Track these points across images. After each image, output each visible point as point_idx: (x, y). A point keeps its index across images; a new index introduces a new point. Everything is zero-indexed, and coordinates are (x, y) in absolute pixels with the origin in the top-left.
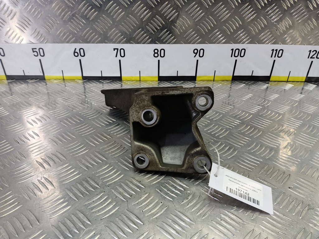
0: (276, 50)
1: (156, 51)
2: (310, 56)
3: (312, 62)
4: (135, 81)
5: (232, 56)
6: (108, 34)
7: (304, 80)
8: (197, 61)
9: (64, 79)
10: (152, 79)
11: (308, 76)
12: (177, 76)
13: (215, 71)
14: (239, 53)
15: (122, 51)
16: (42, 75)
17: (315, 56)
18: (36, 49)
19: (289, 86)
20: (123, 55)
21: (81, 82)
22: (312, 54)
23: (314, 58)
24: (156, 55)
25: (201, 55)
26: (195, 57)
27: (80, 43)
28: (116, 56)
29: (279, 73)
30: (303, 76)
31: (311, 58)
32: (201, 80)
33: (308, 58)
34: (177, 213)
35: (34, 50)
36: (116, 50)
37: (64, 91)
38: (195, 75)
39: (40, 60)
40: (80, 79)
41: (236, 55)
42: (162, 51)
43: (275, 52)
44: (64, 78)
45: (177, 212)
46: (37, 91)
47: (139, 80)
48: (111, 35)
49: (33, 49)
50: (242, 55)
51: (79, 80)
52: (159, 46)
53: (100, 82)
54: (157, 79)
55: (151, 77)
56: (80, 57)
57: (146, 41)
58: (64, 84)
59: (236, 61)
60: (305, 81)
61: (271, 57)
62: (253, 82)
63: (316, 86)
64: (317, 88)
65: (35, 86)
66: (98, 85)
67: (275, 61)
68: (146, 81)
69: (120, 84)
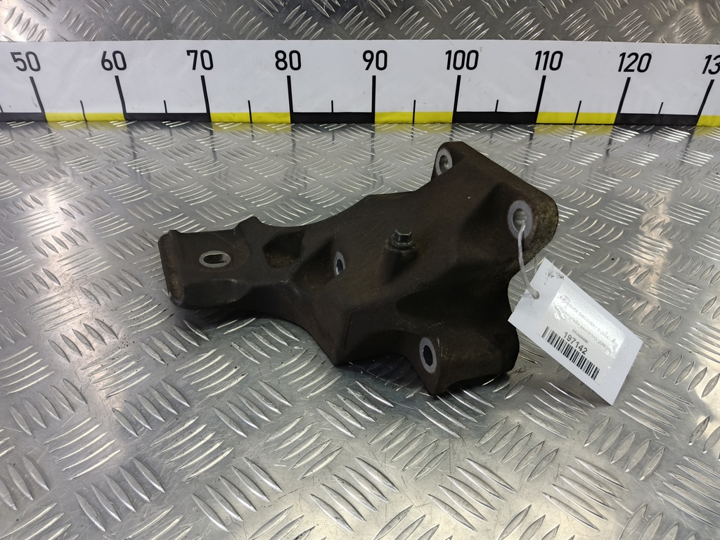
0: (547, 53)
1: (281, 56)
2: (624, 67)
3: (629, 79)
4: (239, 122)
5: (448, 68)
6: (172, 19)
7: (613, 122)
8: (374, 78)
9: (86, 121)
10: (278, 120)
11: (621, 112)
12: (331, 111)
13: (415, 101)
14: (463, 62)
15: (206, 56)
16: (40, 111)
17: (635, 66)
18: (20, 53)
19: (580, 133)
20: (208, 64)
21: (122, 125)
22: (627, 61)
23: (633, 71)
24: (281, 65)
25: (381, 65)
26: (367, 69)
27: (112, 39)
28: (194, 68)
29: (556, 106)
30: (611, 112)
31: (626, 70)
32: (386, 123)
33: (620, 70)
34: (261, 386)
35: (17, 57)
36: (192, 55)
37: (82, 147)
38: (371, 111)
39: (32, 79)
40: (120, 119)
41: (459, 64)
42: (295, 56)
43: (543, 57)
44: (87, 119)
45: (262, 384)
46: (26, 146)
47: (249, 120)
48: (179, 19)
49: (13, 54)
50: (472, 65)
51: (119, 121)
52: (287, 45)
53: (163, 127)
54: (288, 119)
55: (276, 114)
56: (115, 71)
57: (257, 33)
58: (87, 132)
59: (459, 77)
60: (616, 124)
61: (537, 68)
62: (498, 126)
63: (637, 133)
64: (638, 139)
65: (23, 135)
66: (156, 132)
67: (544, 78)
68: (264, 124)
69: (206, 129)
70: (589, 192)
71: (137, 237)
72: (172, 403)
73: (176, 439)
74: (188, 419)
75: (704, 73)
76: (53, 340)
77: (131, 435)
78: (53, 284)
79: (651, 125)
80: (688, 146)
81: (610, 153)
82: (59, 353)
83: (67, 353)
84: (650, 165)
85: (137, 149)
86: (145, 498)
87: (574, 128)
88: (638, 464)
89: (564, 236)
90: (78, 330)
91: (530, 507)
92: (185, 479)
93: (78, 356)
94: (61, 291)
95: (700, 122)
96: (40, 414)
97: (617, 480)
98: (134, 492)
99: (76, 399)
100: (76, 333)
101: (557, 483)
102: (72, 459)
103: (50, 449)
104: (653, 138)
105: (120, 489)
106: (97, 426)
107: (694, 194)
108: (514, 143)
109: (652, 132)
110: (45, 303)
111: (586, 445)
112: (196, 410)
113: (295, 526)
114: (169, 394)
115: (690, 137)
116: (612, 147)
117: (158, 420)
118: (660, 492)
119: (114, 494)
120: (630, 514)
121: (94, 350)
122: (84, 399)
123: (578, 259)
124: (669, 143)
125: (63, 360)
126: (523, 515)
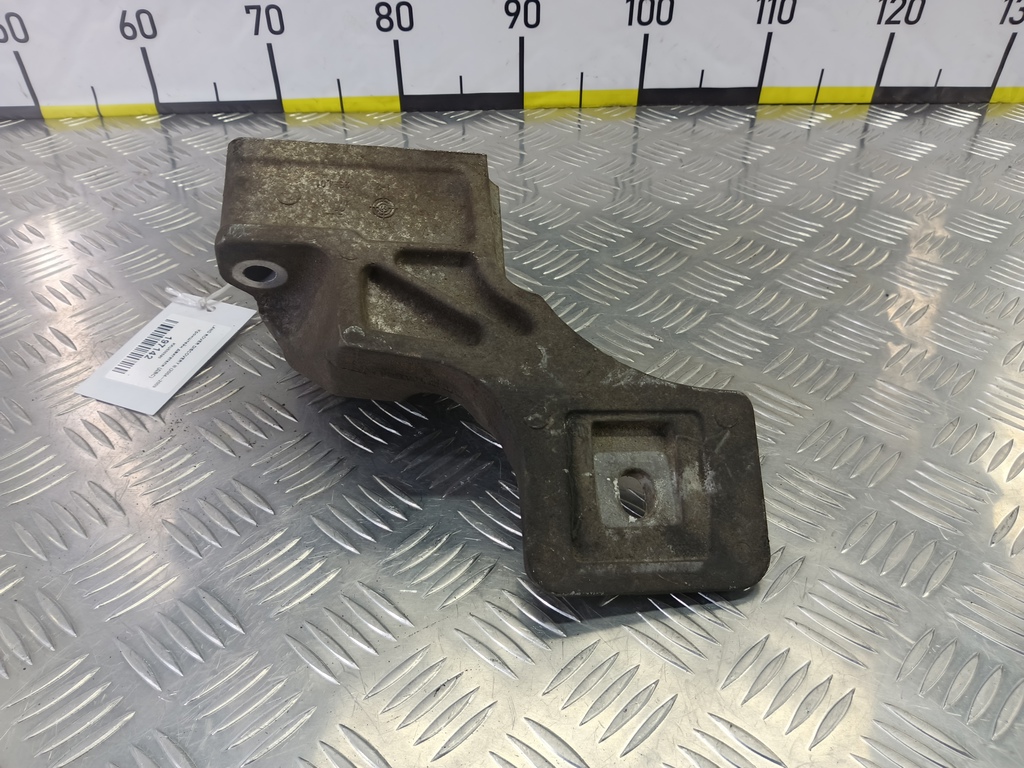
1: (384, 10)
2: (886, 17)
3: (892, 36)
4: (326, 112)
5: (630, 23)
7: (869, 100)
8: (522, 40)
9: (101, 117)
10: (382, 107)
11: (882, 85)
12: (459, 93)
13: (582, 74)
14: (652, 13)
15: (273, 13)
16: (32, 104)
17: (901, 16)
19: (822, 116)
20: (276, 27)
21: (153, 121)
22: (890, 9)
23: (898, 22)
24: (385, 23)
25: (532, 20)
26: (511, 26)
28: (257, 33)
29: (787, 77)
30: (864, 84)
31: (889, 22)
32: (540, 108)
33: (879, 22)
34: (377, 484)
36: (253, 12)
37: (98, 153)
38: (518, 91)
39: (17, 54)
40: (150, 112)
41: (645, 17)
42: (404, 10)
44: (103, 114)
45: (378, 480)
46: (15, 155)
47: (340, 109)
50: (664, 17)
51: (149, 116)
53: (215, 122)
54: (397, 105)
55: (379, 99)
56: (140, 41)
58: (102, 132)
59: (646, 37)
60: (874, 102)
61: (759, 22)
62: (703, 108)
63: (904, 115)
64: (906, 124)
65: (9, 140)
66: (204, 130)
67: (770, 35)
68: (360, 113)
69: (277, 123)
70: (838, 200)
71: (185, 280)
72: (249, 510)
73: (257, 558)
74: (273, 532)
75: (1002, 22)
76: (70, 427)
77: (191, 555)
78: (65, 349)
79: (924, 103)
80: (977, 132)
81: (866, 143)
82: (80, 445)
83: (92, 445)
84: (925, 159)
85: (177, 153)
86: (217, 642)
87: (813, 109)
88: (919, 575)
89: (805, 262)
90: (106, 412)
91: (767, 638)
92: (272, 614)
93: (109, 449)
94: (78, 358)
95: (996, 97)
96: (58, 531)
97: (890, 597)
98: (201, 634)
99: (107, 510)
100: (103, 415)
101: (804, 604)
102: (108, 593)
103: (74, 580)
104: (927, 122)
105: (179, 631)
106: (142, 545)
107: (989, 198)
108: (729, 132)
109: (925, 114)
110: (57, 376)
111: (844, 551)
112: (284, 518)
113: (434, 673)
114: (243, 498)
115: (980, 120)
116: (867, 136)
117: (230, 534)
118: (952, 612)
119: (172, 639)
120: (911, 645)
121: (131, 439)
122: (120, 508)
123: (824, 294)
124: (951, 128)
125: (87, 456)
126: (758, 648)
